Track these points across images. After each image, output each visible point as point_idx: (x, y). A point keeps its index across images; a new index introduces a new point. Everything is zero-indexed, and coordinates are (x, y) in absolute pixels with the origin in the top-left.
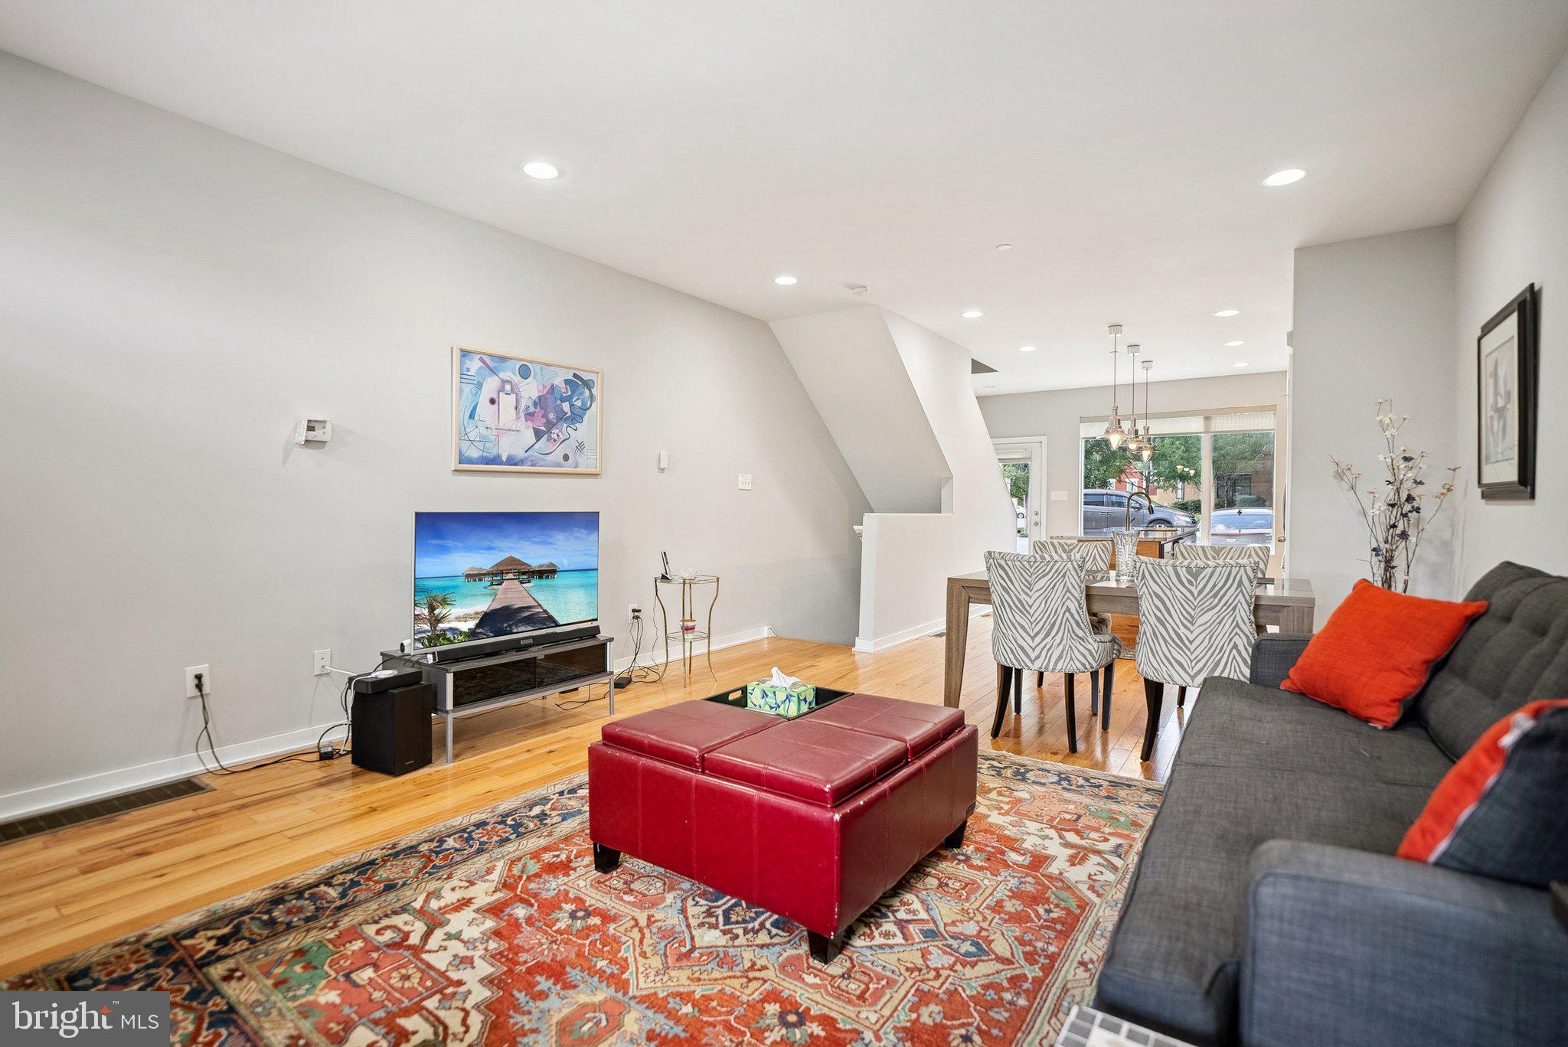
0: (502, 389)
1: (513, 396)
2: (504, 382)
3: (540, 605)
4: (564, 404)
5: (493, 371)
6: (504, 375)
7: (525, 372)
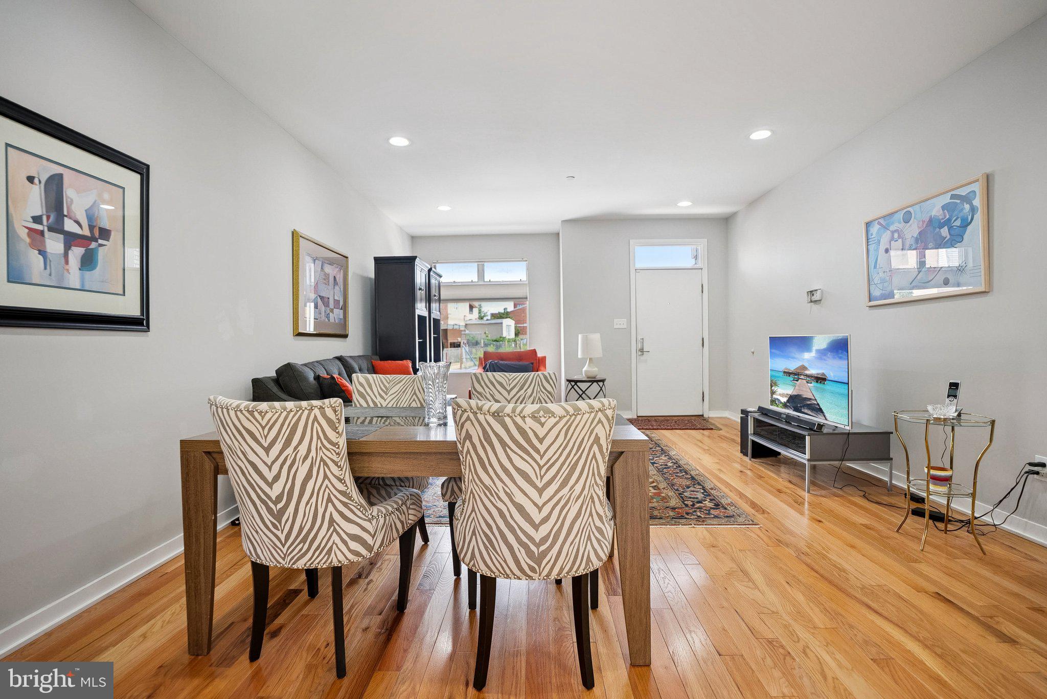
0: (892, 239)
1: (900, 241)
2: (893, 232)
3: (816, 400)
4: (942, 230)
5: (886, 228)
6: (892, 228)
7: (907, 219)
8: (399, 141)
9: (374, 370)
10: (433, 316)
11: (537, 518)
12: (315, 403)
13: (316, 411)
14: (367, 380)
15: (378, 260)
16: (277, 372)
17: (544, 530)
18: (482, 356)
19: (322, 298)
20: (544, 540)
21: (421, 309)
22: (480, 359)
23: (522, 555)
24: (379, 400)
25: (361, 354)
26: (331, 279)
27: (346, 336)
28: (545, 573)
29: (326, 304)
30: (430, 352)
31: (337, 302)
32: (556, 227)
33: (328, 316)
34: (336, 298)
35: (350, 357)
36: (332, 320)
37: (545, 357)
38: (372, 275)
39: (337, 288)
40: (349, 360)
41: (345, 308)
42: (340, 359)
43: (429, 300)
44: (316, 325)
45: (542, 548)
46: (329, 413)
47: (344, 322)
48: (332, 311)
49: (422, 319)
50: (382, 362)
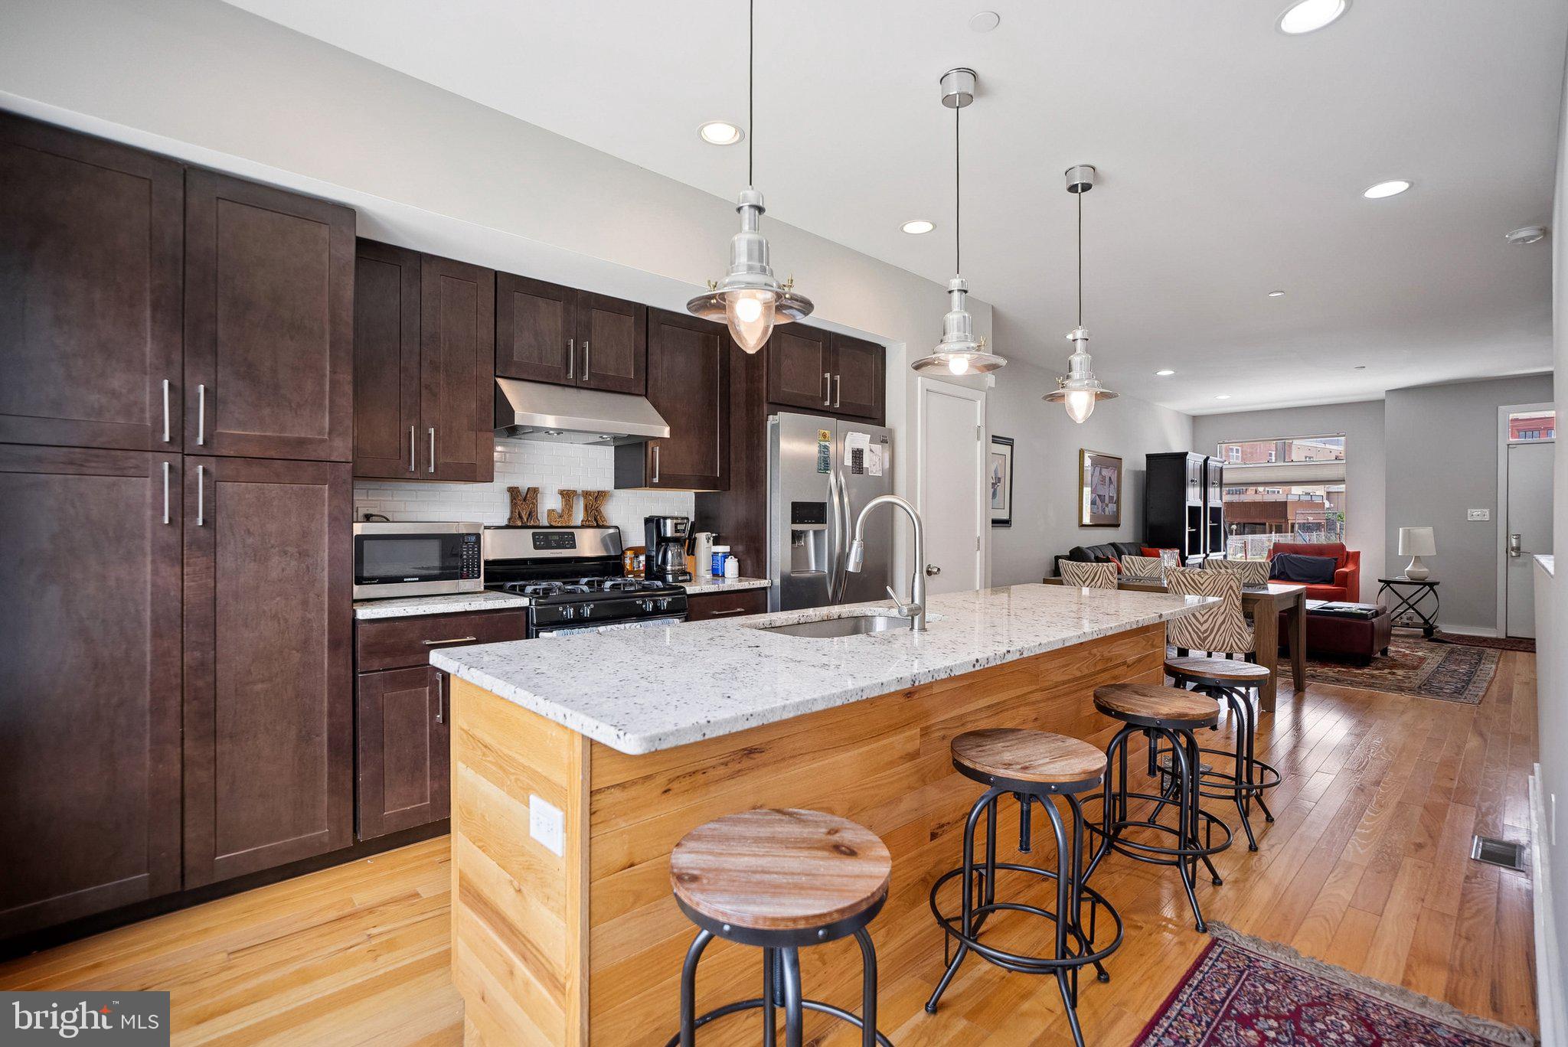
8: (1166, 373)
9: (1142, 554)
10: (1210, 505)
11: (1202, 621)
12: (1105, 564)
13: (1105, 567)
14: (1131, 559)
15: (1148, 457)
16: (1070, 552)
17: (1205, 626)
18: (1271, 548)
19: (1099, 496)
20: (1206, 631)
21: (1193, 497)
22: (1269, 550)
23: (1195, 637)
24: (1139, 573)
25: (1131, 541)
26: (1107, 479)
27: (1118, 526)
28: (1207, 648)
29: (1103, 501)
30: (1205, 538)
31: (1111, 498)
32: (1382, 395)
33: (1104, 510)
34: (1111, 495)
35: (1122, 544)
36: (1107, 513)
37: (1359, 552)
38: (1144, 468)
39: (1112, 486)
40: (1122, 547)
41: (1118, 502)
42: (1113, 545)
43: (1205, 485)
44: (1092, 518)
45: (1205, 635)
46: (1111, 568)
47: (1117, 514)
48: (1107, 505)
49: (1194, 511)
50: (1150, 549)
